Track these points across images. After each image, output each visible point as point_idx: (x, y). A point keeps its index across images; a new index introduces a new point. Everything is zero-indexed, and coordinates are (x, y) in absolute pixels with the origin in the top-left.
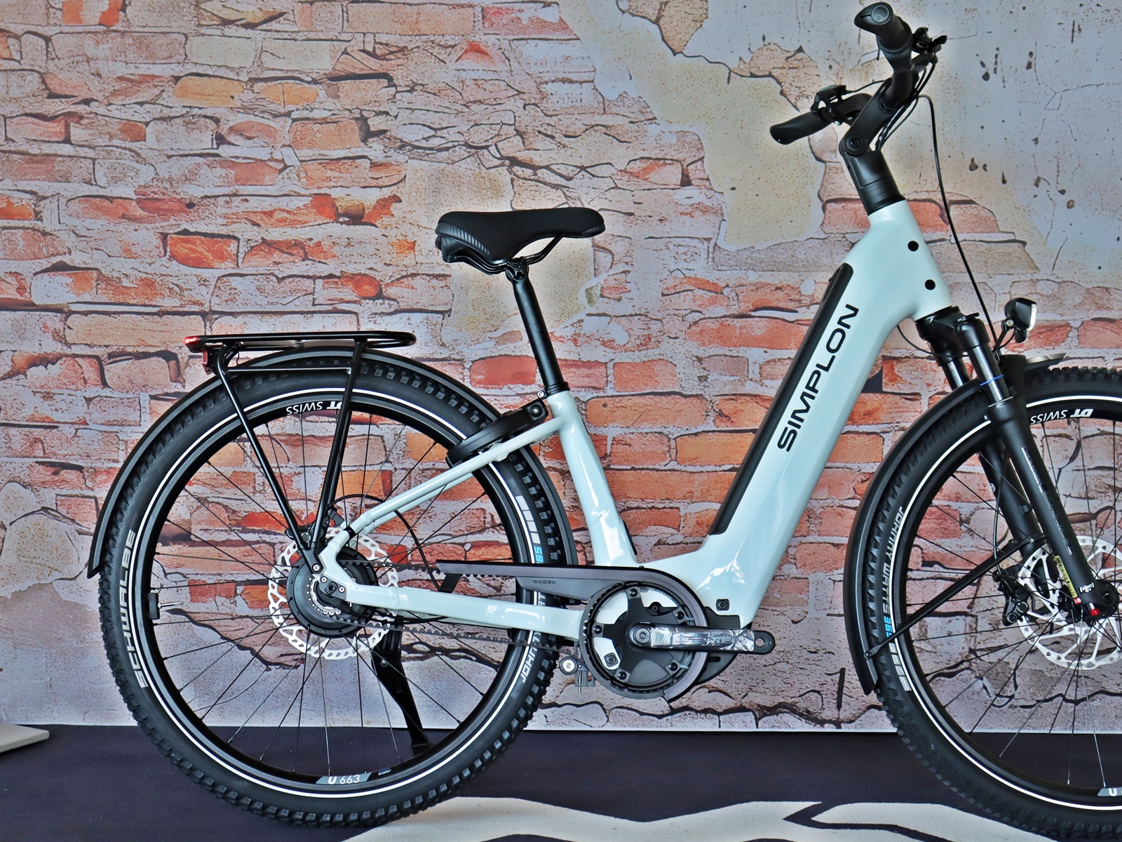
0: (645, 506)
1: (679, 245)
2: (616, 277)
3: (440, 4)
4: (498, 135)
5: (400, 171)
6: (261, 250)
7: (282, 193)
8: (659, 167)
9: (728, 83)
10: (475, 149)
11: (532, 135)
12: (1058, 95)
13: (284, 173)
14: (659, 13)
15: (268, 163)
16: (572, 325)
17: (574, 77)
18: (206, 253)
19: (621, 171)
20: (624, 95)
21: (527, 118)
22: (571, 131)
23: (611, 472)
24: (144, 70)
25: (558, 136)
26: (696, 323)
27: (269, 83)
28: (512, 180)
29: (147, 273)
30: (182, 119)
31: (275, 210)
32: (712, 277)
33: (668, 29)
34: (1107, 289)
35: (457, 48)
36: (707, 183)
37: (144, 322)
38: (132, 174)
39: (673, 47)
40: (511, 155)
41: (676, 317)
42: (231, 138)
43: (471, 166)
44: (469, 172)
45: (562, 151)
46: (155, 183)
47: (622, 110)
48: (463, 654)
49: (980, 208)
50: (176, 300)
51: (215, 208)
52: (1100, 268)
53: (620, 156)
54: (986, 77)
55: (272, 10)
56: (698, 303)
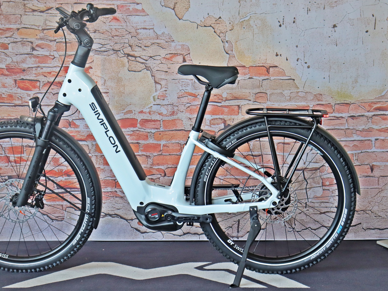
0: (174, 167)
1: (183, 82)
2: (163, 92)
3: (103, 4)
4: (123, 46)
5: (92, 59)
6: (47, 85)
7: (54, 66)
8: (175, 56)
9: (197, 28)
10: (116, 51)
11: (134, 46)
12: (304, 32)
13: (54, 59)
14: (174, 6)
15: (49, 56)
16: (149, 108)
17: (147, 27)
18: (30, 86)
19: (163, 58)
20: (164, 33)
21: (132, 41)
22: (147, 45)
23: (162, 156)
24: (8, 26)
25: (143, 47)
26: (189, 107)
27: (49, 30)
28: (128, 61)
29: (10, 93)
30: (20, 42)
31: (52, 72)
32: (193, 92)
33: (177, 11)
34: (321, 94)
35: (109, 18)
36: (191, 61)
37: (10, 109)
38: (4, 60)
39: (179, 17)
40: (127, 53)
41: (182, 105)
42: (37, 48)
43: (114, 57)
44: (114, 59)
45: (144, 51)
46: (12, 63)
47: (163, 38)
48: (116, 216)
49: (280, 69)
50: (20, 101)
51: (32, 71)
52: (318, 88)
53: (163, 53)
54: (280, 26)
55: (49, 7)
56: (189, 100)
